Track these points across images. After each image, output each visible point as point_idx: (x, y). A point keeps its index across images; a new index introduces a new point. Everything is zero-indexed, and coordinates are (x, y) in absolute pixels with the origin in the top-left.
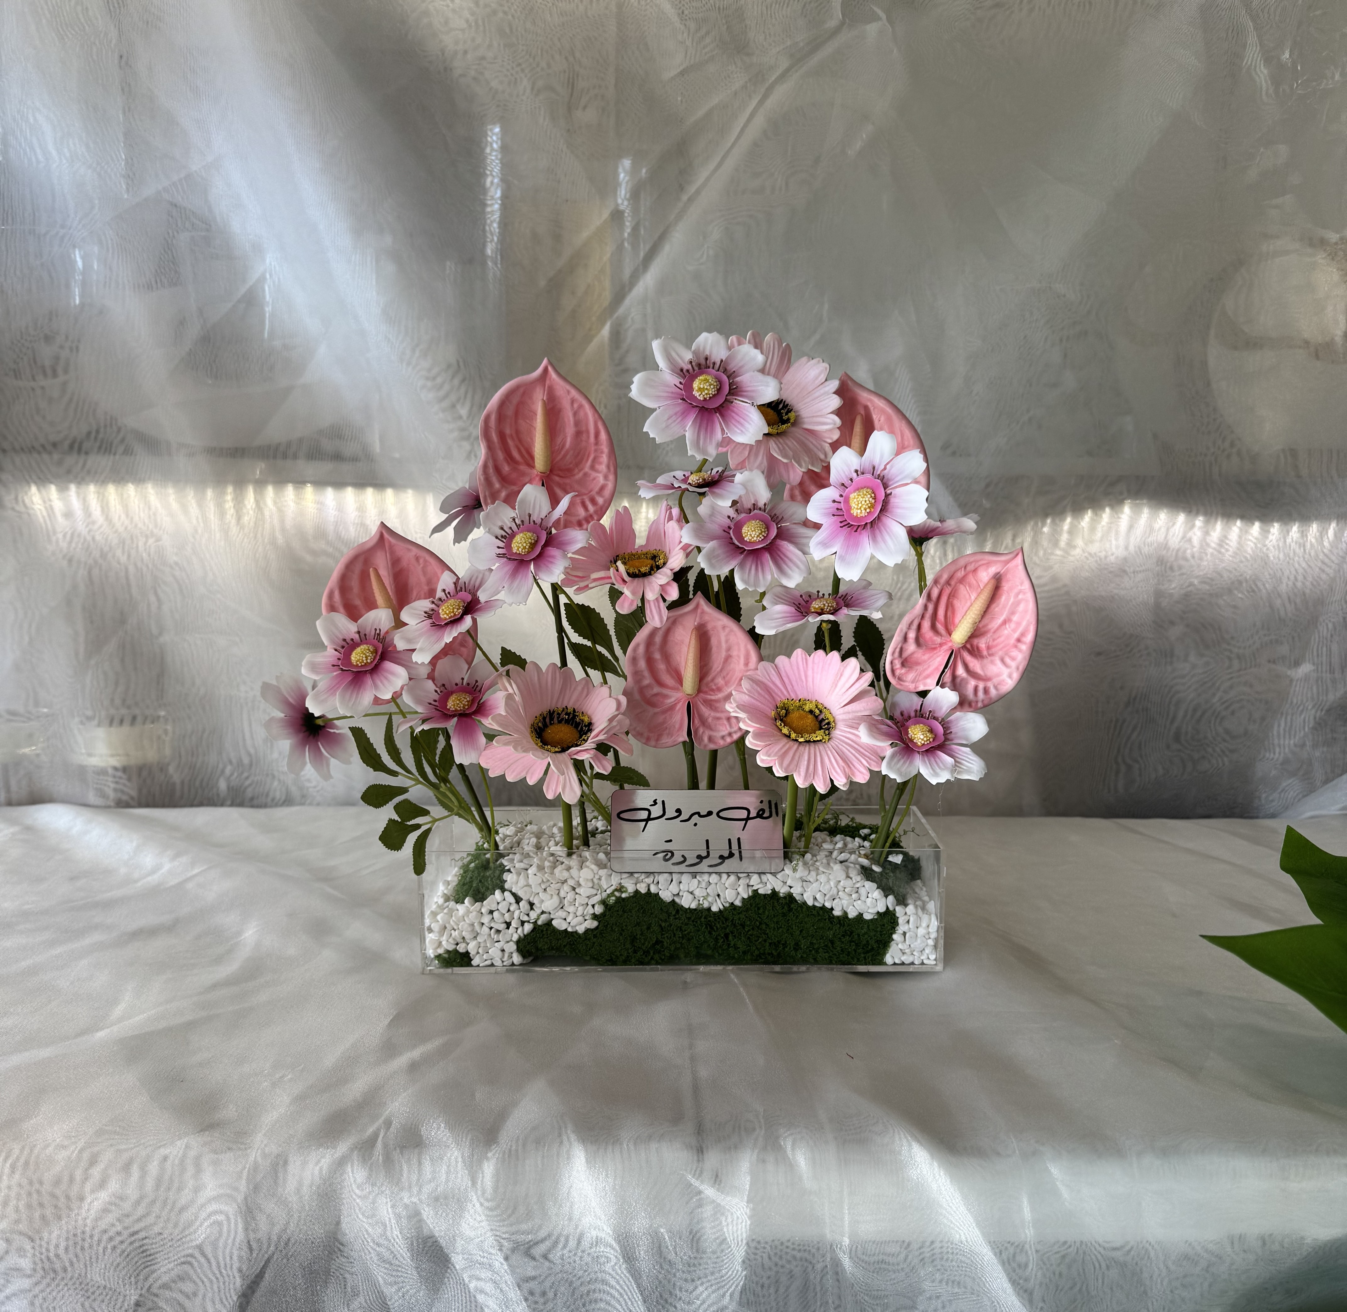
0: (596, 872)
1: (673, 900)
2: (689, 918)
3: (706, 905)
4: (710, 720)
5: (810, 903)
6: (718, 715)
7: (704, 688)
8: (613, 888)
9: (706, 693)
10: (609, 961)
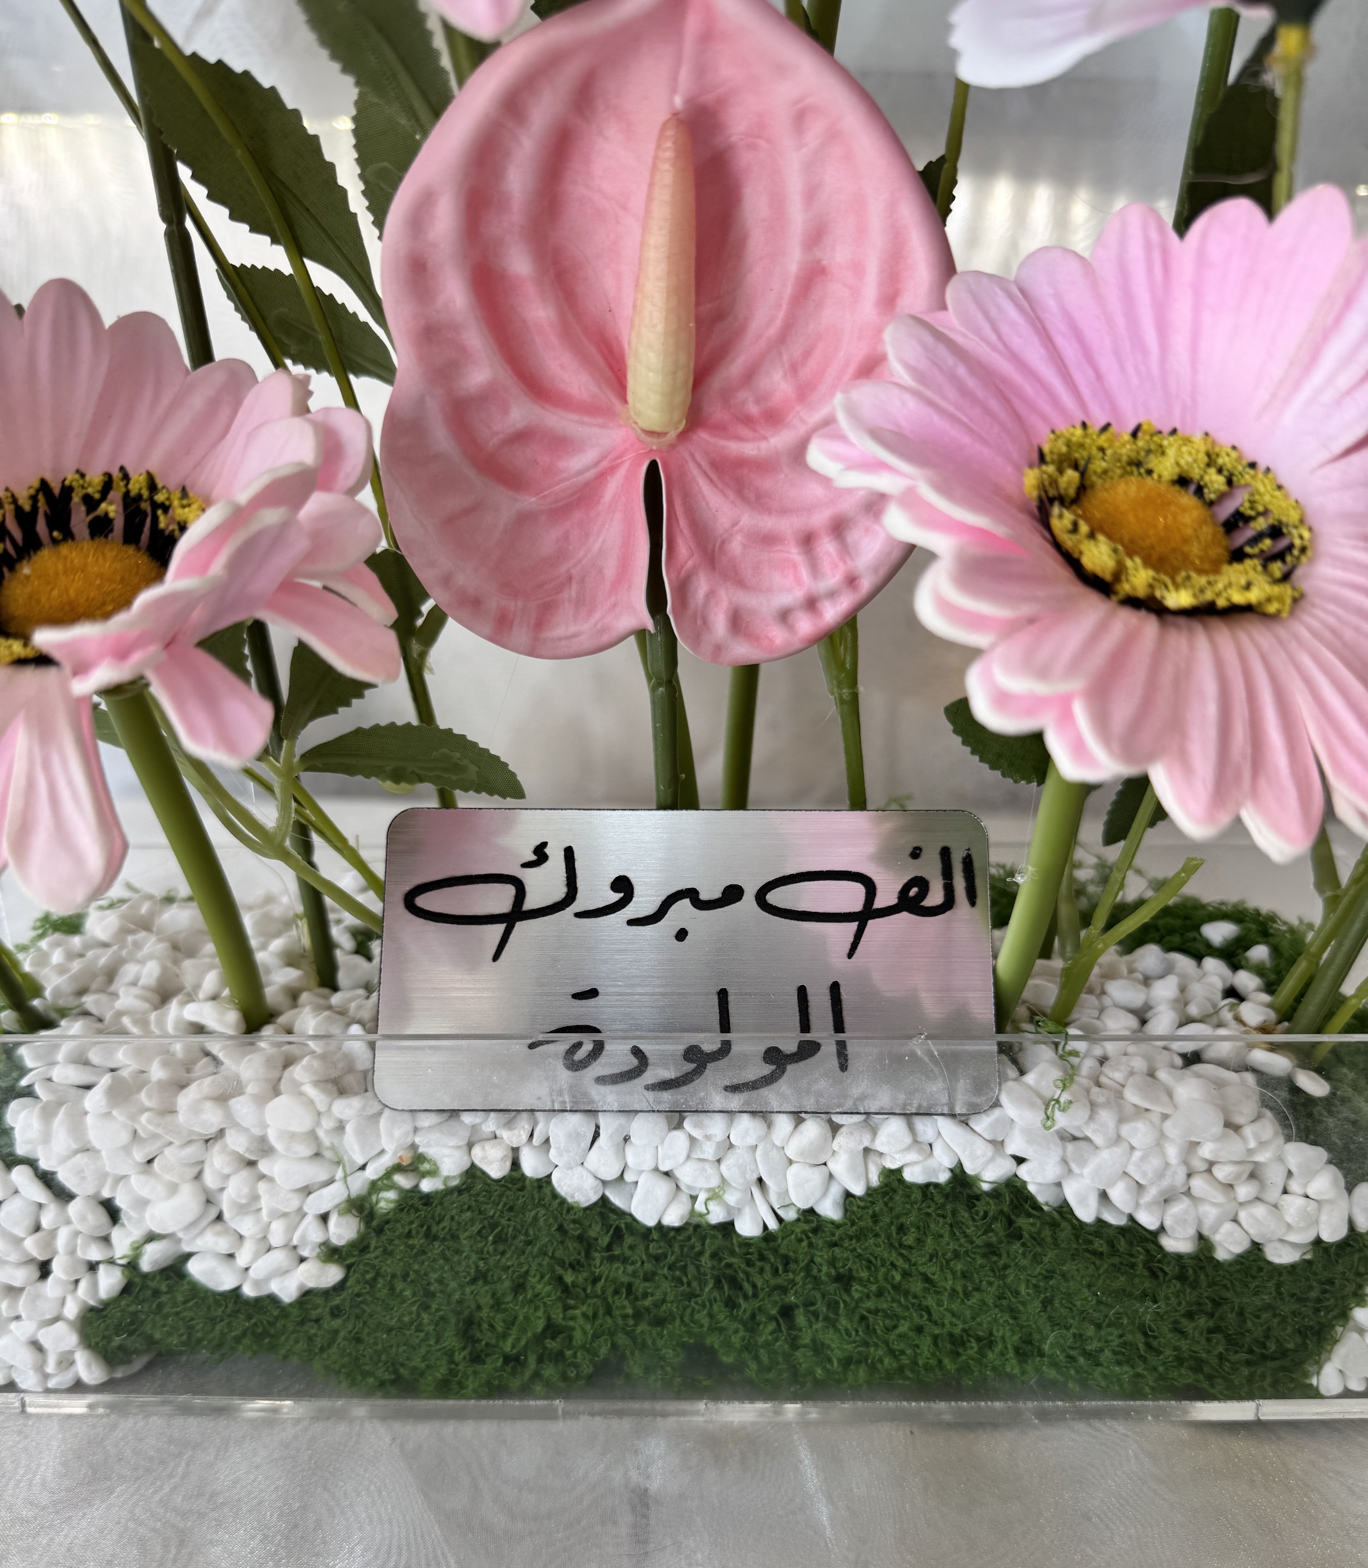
0: (321, 1107)
1: (604, 1200)
2: (657, 1259)
3: (716, 1216)
4: (736, 546)
5: (1086, 1213)
6: (768, 523)
7: (715, 411)
8: (387, 1161)
9: (720, 429)
10: (393, 1382)
